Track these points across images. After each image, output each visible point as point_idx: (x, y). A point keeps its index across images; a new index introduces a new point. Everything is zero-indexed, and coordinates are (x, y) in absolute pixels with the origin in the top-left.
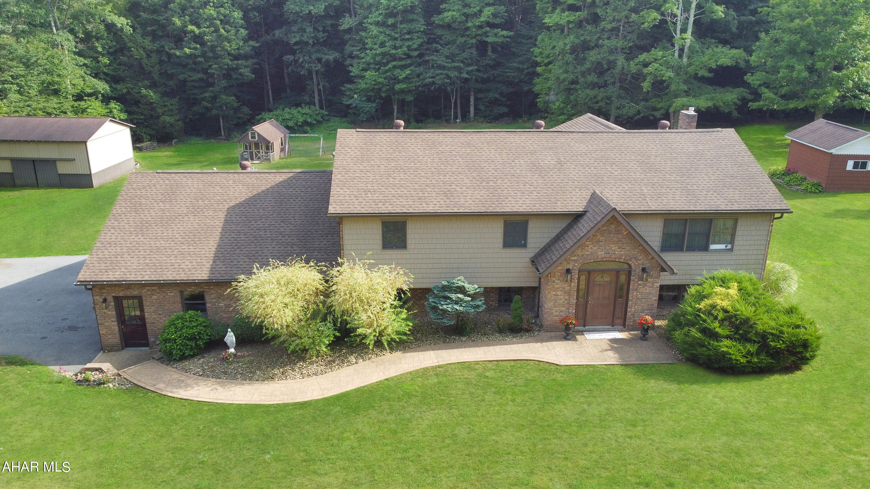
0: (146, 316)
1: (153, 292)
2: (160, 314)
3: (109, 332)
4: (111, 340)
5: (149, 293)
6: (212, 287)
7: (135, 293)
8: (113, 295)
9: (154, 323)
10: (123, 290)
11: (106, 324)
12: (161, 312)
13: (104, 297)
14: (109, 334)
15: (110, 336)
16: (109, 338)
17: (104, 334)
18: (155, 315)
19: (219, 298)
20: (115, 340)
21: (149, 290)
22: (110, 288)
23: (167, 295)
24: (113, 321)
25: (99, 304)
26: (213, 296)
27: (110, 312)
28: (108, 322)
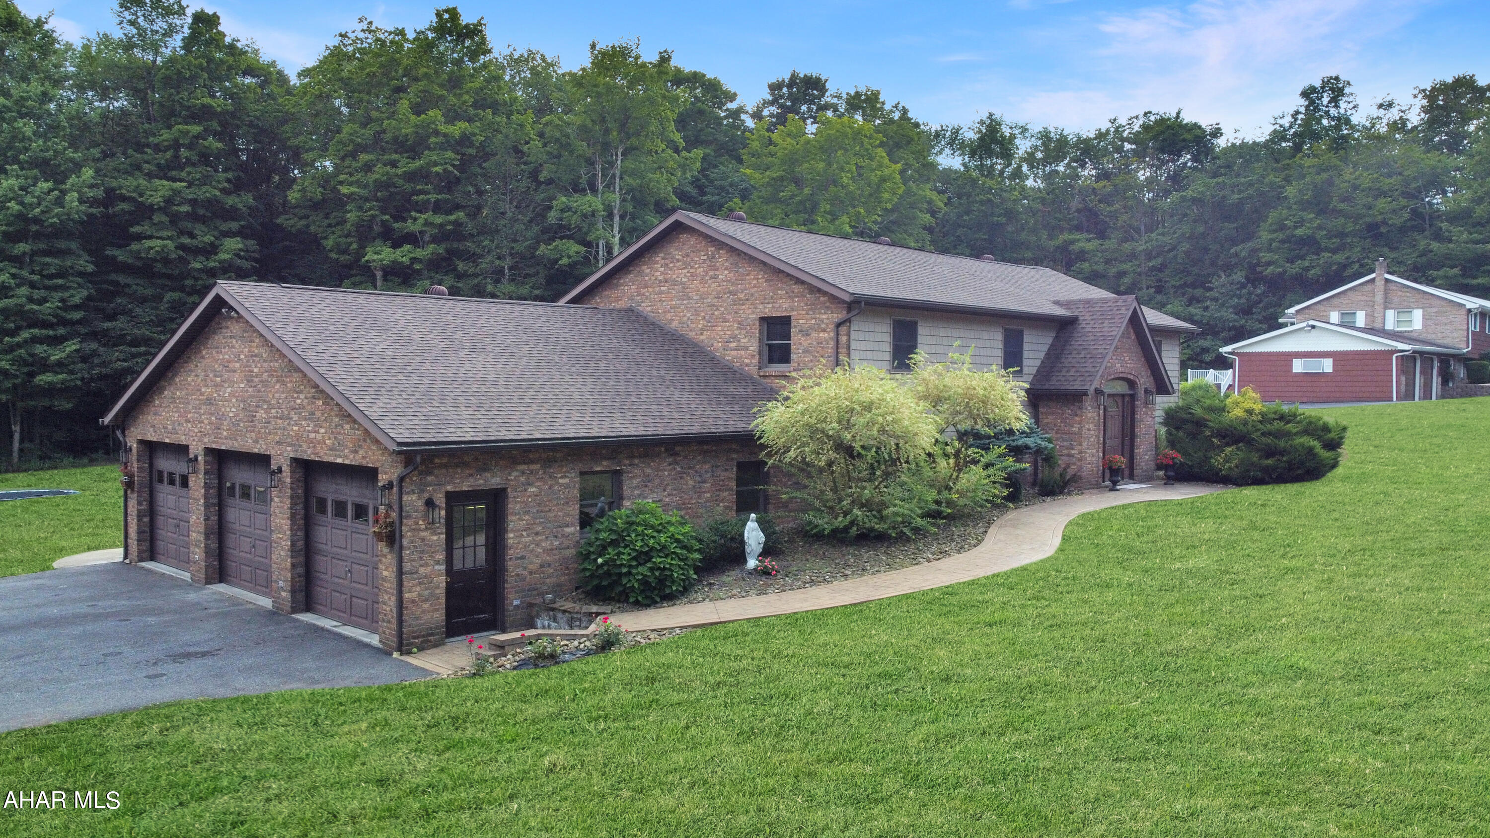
0: (510, 541)
1: (532, 478)
2: (537, 534)
3: (426, 592)
4: (427, 617)
5: (522, 479)
6: (636, 461)
7: (493, 480)
8: (449, 488)
9: (523, 558)
10: (471, 475)
11: (422, 570)
12: (539, 529)
13: (426, 496)
14: (426, 600)
15: (426, 606)
16: (424, 612)
17: (413, 601)
18: (528, 536)
19: (646, 486)
20: (436, 615)
21: (523, 473)
22: (444, 471)
23: (557, 483)
24: (438, 562)
25: (414, 515)
26: (635, 482)
27: (435, 538)
28: (427, 565)
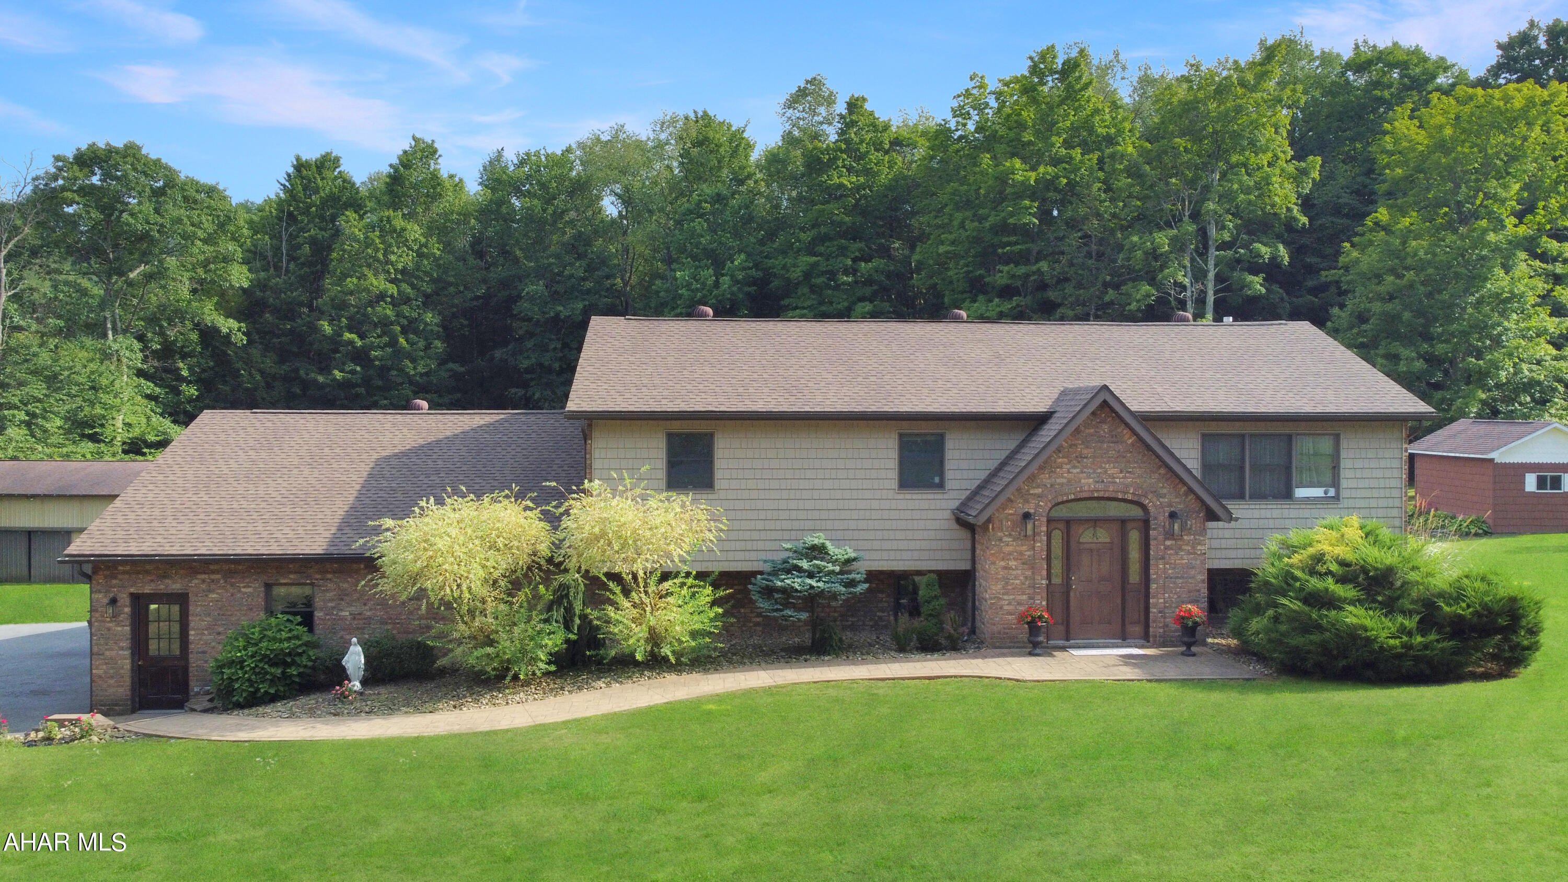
0: (191, 638)
1: (213, 586)
2: (219, 634)
3: (111, 671)
4: (111, 691)
5: (204, 586)
6: (329, 576)
7: (175, 586)
8: (132, 590)
9: (204, 652)
10: (152, 581)
11: (107, 653)
12: (221, 629)
13: (111, 595)
14: (112, 677)
15: (112, 682)
16: (109, 686)
17: (100, 677)
18: (210, 634)
19: (342, 599)
20: (121, 690)
21: (204, 581)
22: (127, 576)
23: (240, 591)
24: (122, 649)
25: (100, 609)
26: (329, 595)
27: (119, 629)
28: (112, 650)
